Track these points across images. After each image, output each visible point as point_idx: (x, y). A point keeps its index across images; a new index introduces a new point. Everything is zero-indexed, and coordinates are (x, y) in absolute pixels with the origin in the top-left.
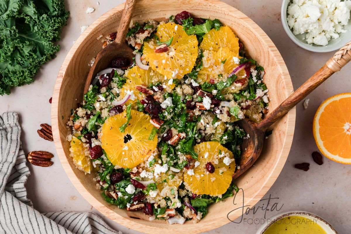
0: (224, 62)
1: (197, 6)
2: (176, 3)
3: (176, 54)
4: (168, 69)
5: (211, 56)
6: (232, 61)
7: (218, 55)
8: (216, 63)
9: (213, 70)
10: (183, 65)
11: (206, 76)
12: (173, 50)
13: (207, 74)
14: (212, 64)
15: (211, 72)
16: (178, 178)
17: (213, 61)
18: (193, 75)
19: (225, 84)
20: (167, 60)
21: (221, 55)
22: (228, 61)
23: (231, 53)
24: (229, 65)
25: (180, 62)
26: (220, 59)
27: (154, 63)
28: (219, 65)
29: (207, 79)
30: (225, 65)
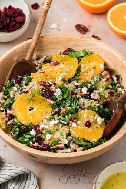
0: (94, 68)
1: (76, 42)
2: (63, 41)
3: (63, 66)
4: (59, 73)
5: (86, 65)
6: (99, 67)
7: (90, 64)
8: (89, 70)
9: (87, 74)
10: (68, 71)
11: (84, 79)
12: (62, 64)
13: (84, 78)
14: (87, 70)
15: (87, 75)
16: (66, 128)
17: (87, 67)
18: (75, 79)
19: (96, 80)
20: (58, 69)
21: (92, 64)
22: (97, 68)
23: (98, 63)
24: (98, 70)
25: (66, 70)
26: (92, 67)
27: (50, 69)
28: (91, 70)
29: (84, 81)
30: (95, 71)
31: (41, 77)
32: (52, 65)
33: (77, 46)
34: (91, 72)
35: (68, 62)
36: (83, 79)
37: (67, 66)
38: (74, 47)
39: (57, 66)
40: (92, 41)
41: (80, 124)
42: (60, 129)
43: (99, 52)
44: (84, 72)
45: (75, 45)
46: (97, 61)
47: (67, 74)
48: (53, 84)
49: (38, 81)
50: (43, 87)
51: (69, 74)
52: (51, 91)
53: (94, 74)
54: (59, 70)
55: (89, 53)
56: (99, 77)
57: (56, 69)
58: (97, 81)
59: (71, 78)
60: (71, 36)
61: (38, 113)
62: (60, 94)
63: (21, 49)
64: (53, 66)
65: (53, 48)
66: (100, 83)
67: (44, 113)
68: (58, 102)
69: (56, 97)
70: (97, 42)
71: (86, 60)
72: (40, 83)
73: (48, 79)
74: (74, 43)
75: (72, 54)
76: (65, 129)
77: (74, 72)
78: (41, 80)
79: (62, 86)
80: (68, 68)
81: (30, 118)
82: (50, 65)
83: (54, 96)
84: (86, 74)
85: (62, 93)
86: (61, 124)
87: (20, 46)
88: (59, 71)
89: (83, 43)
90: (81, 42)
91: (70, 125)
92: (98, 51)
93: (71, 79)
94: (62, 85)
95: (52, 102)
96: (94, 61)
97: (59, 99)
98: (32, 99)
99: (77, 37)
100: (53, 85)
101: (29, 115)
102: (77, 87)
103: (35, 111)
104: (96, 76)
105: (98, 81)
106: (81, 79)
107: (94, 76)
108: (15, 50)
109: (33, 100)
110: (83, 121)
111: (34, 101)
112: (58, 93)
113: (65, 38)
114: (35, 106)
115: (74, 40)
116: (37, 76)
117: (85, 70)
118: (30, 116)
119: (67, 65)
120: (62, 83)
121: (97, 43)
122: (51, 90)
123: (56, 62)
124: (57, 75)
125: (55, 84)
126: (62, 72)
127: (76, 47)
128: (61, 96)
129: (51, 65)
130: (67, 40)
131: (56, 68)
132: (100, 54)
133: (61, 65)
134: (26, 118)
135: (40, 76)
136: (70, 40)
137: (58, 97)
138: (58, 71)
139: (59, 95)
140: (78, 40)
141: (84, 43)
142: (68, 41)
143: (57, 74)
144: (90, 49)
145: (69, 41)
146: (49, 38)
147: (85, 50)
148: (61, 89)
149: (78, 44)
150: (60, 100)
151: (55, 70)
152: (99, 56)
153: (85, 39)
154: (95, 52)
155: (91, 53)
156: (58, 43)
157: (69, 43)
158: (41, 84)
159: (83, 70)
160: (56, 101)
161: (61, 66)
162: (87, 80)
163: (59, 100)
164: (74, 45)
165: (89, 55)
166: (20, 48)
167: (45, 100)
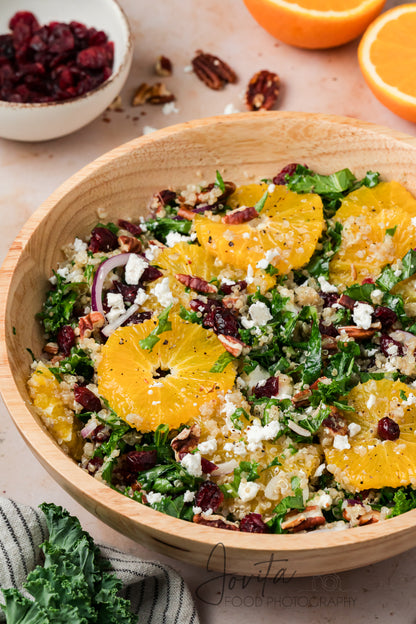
0: (391, 232)
1: (324, 141)
2: (278, 136)
3: (272, 225)
4: (257, 249)
5: (361, 221)
6: (410, 229)
7: (377, 218)
8: (374, 237)
9: (367, 255)
10: (290, 243)
11: (353, 271)
12: (267, 218)
13: (355, 268)
14: (365, 238)
15: (364, 259)
16: (308, 454)
17: (366, 229)
18: (320, 271)
19: (397, 273)
20: (254, 235)
21: (384, 219)
22: (402, 230)
23: (406, 213)
24: (404, 240)
25: (282, 237)
26: (383, 226)
27: (224, 236)
28: (380, 240)
29: (356, 279)
30: (396, 241)
31: (190, 263)
32: (231, 220)
33: (328, 154)
34: (379, 244)
35: (289, 211)
36: (349, 271)
37: (286, 224)
38: (316, 156)
39: (248, 226)
40: (383, 136)
41: (359, 433)
42: (287, 462)
43: (408, 177)
44: (355, 247)
45: (320, 150)
46: (400, 205)
47: (287, 253)
48: (238, 286)
49: (179, 275)
50: (195, 295)
51: (293, 254)
52: (229, 309)
53: (389, 254)
54: (255, 239)
55: (370, 177)
56: (408, 262)
57: (246, 235)
58: (401, 276)
59: (304, 268)
60: (304, 119)
61: (183, 390)
62: (264, 324)
63: (125, 164)
64: (233, 223)
65: (240, 161)
66: (413, 286)
67: (207, 389)
68: (259, 351)
69: (252, 332)
70: (399, 139)
71: (361, 203)
72: (184, 283)
73: (217, 271)
74: (317, 145)
75: (300, 180)
76: (304, 462)
77: (313, 246)
78: (190, 273)
79: (270, 296)
80: (287, 230)
81: (154, 403)
82: (223, 220)
83: (243, 328)
84: (360, 254)
85: (272, 317)
86: (289, 441)
87: (121, 154)
88: (257, 243)
89: (348, 142)
90: (341, 140)
91: (325, 441)
92: (402, 171)
93: (305, 272)
94: (270, 291)
95: (237, 347)
96: (388, 208)
97: (264, 339)
98: (158, 340)
99: (325, 122)
100: (235, 290)
101: (150, 392)
102: (328, 299)
103: (173, 381)
104: (399, 261)
105: (406, 275)
106: (342, 271)
107: (391, 259)
108: (103, 167)
109: (166, 343)
110: (367, 423)
111: (170, 344)
112: (257, 319)
113: (283, 127)
114: (174, 364)
115: (315, 135)
116: (177, 258)
117: (358, 238)
118: (154, 397)
119: (285, 222)
120: (272, 282)
121: (399, 144)
122: (229, 306)
123: (248, 209)
124: (251, 256)
125: (244, 285)
126: (268, 246)
127: (323, 159)
128: (270, 329)
129: (227, 222)
130: (290, 132)
131: (246, 231)
132: (409, 182)
133: (265, 223)
134: (143, 403)
135: (187, 258)
136: (301, 131)
137: (258, 331)
138: (255, 243)
139: (264, 327)
140: (329, 131)
141: (354, 142)
142: (294, 136)
143: (249, 252)
144: (375, 165)
145: (299, 138)
146: (228, 126)
147: (347, 171)
148: (269, 305)
149: (333, 149)
150: (264, 344)
151: (243, 240)
152: (407, 190)
153: (354, 129)
154: (394, 175)
155: (378, 179)
156: (260, 144)
157: (297, 145)
158: (188, 287)
159: (349, 238)
160: (250, 345)
161: (261, 227)
162: (365, 274)
163: (261, 344)
164: (315, 153)
165: (372, 184)
166: (122, 159)
167: (211, 339)
